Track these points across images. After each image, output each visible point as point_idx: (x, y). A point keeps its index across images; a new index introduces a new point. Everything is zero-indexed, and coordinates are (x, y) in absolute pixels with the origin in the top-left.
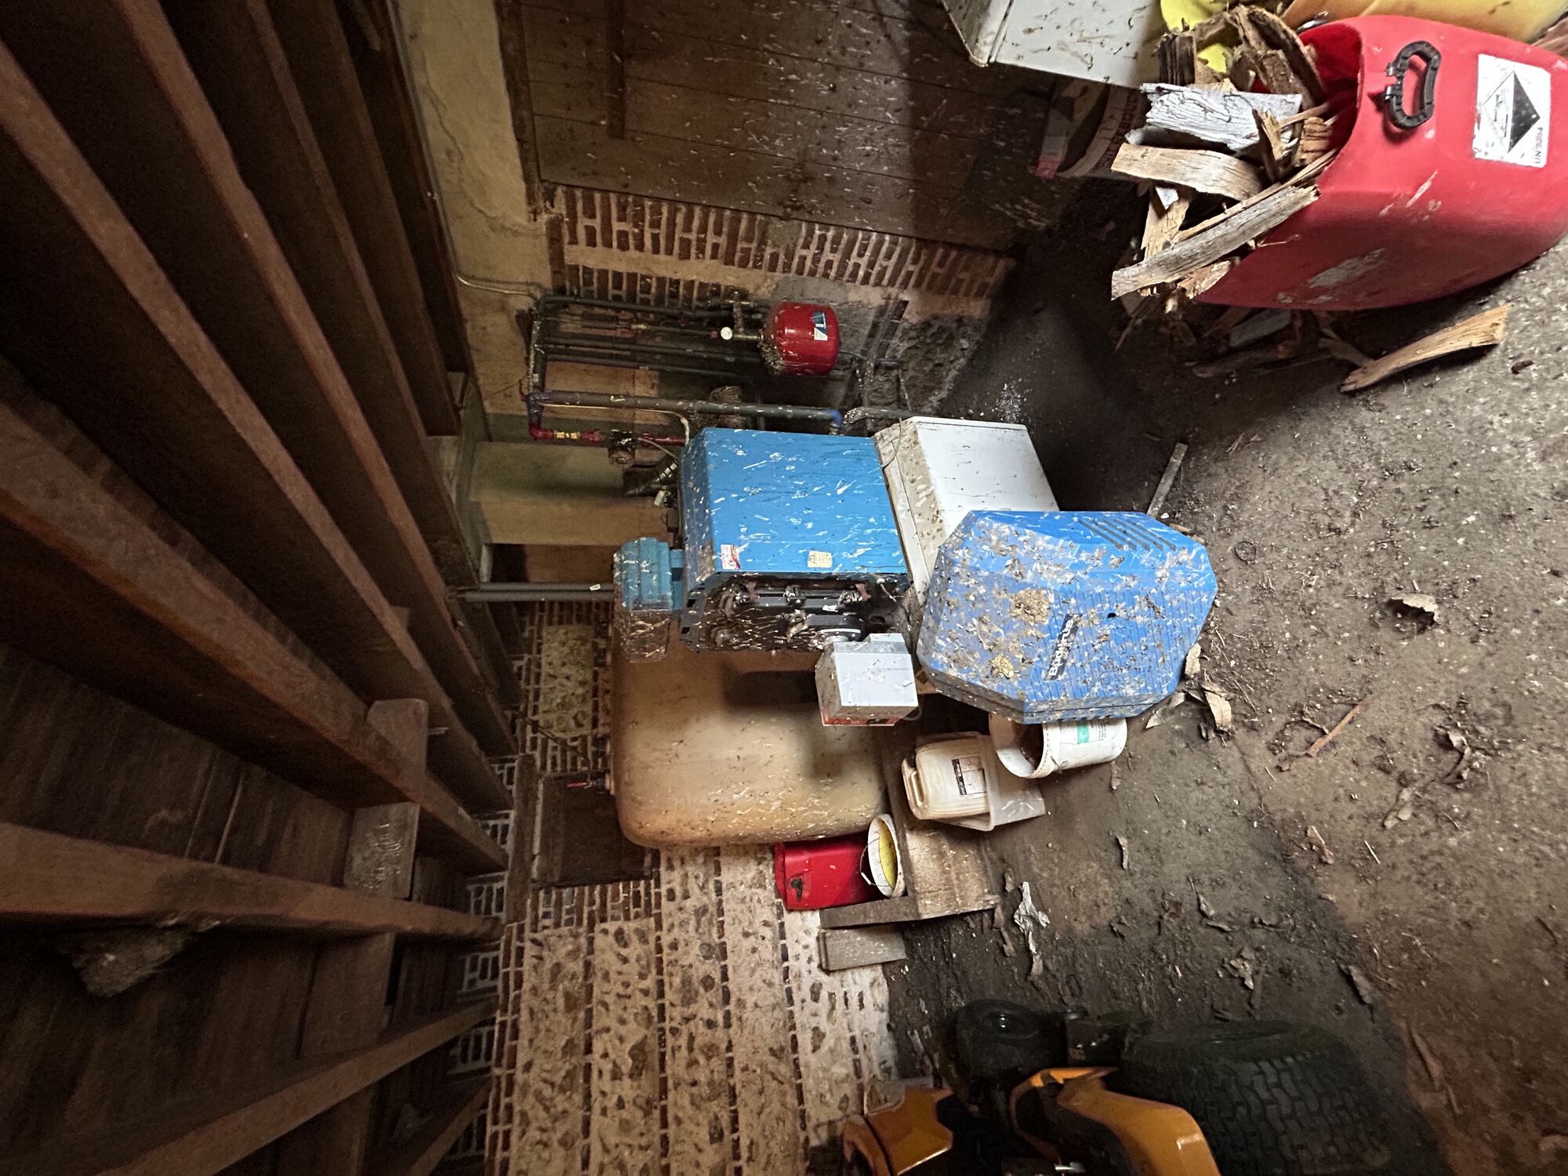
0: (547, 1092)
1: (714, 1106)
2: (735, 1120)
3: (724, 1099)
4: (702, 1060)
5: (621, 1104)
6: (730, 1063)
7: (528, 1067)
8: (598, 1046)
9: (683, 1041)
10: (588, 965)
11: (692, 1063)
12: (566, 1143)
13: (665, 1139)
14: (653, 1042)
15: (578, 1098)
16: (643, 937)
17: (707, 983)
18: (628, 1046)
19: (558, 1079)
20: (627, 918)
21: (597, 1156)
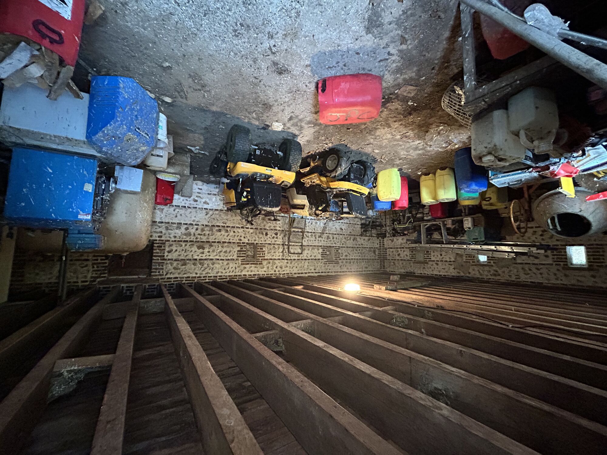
0: (203, 269)
1: (214, 230)
2: (218, 226)
3: (213, 228)
4: (204, 232)
5: (209, 252)
6: (206, 226)
7: (196, 274)
8: (196, 257)
9: (199, 236)
10: (176, 260)
11: (204, 235)
12: (213, 264)
13: (218, 242)
14: (198, 244)
15: (205, 262)
16: (171, 245)
17: (187, 229)
18: (197, 250)
19: (200, 266)
20: (164, 249)
21: (217, 257)
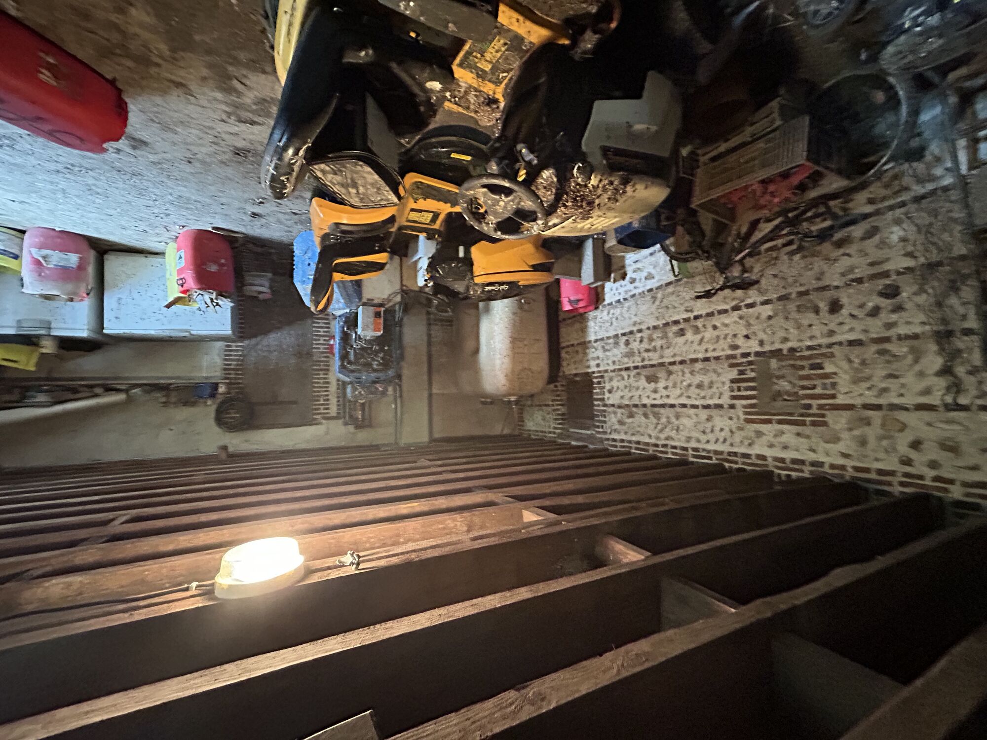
0: (659, 427)
1: (670, 335)
2: (676, 322)
3: (668, 329)
4: (653, 344)
5: (666, 388)
6: (655, 328)
7: (650, 436)
8: (645, 401)
9: (646, 355)
10: (620, 407)
11: (655, 349)
12: (678, 417)
13: (682, 362)
14: (645, 372)
15: (662, 410)
16: (611, 379)
17: (627, 343)
18: (647, 385)
19: (655, 421)
20: (604, 387)
21: (683, 401)
